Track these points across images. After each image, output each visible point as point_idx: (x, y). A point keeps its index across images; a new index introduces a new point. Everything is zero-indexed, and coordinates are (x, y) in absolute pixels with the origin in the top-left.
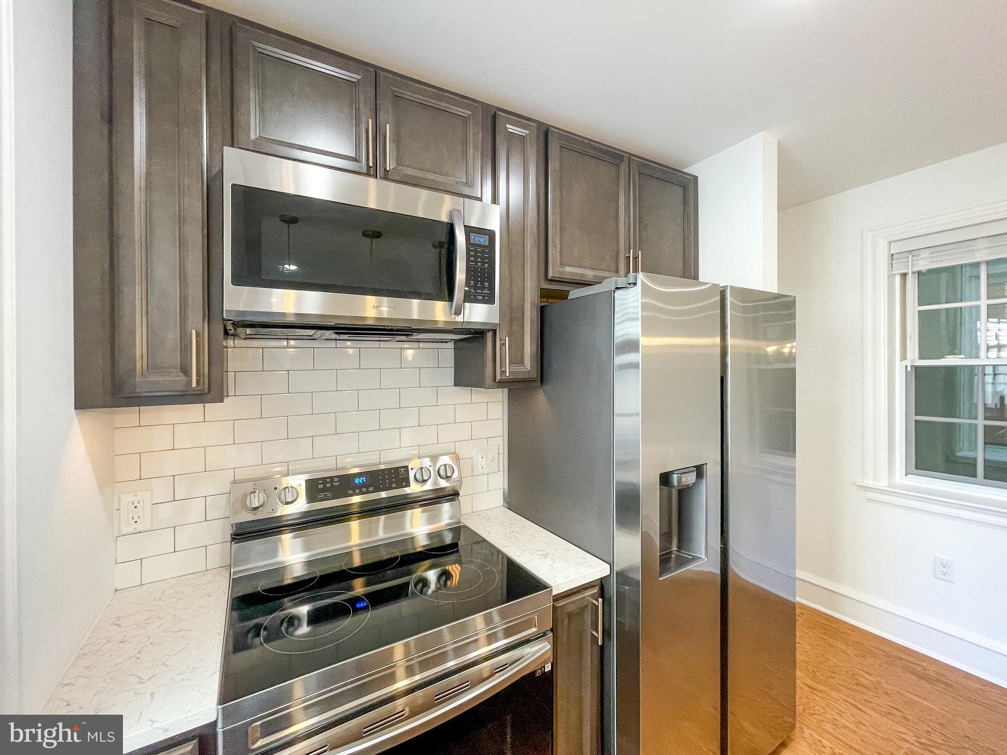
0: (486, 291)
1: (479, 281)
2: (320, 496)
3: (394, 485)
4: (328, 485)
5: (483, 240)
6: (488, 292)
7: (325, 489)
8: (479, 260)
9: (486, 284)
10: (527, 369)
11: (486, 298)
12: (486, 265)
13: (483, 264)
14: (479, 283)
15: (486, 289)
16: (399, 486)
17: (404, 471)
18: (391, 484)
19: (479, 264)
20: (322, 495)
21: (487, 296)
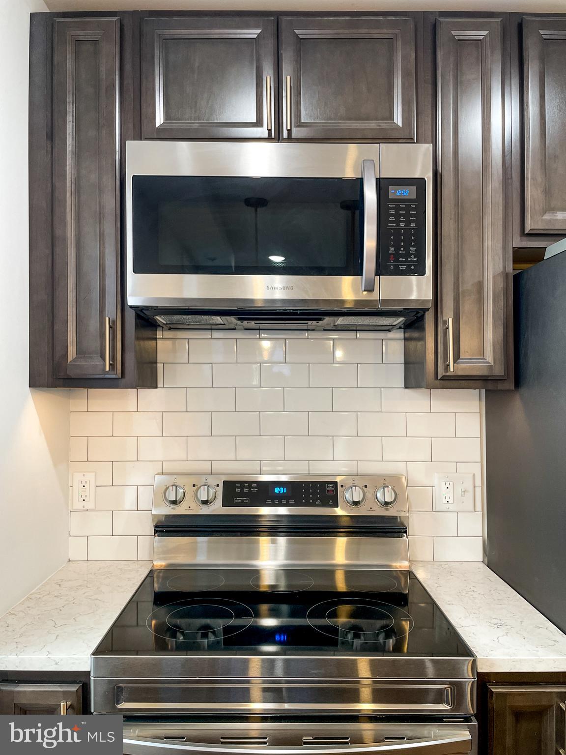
0: (413, 259)
1: (402, 246)
2: (236, 501)
3: (318, 502)
4: (246, 490)
5: (408, 193)
6: (415, 259)
7: (242, 494)
8: (402, 219)
9: (413, 249)
10: (489, 363)
11: (413, 267)
12: (413, 225)
13: (407, 223)
14: (402, 249)
15: (413, 256)
16: (325, 504)
17: (333, 487)
18: (315, 501)
19: (402, 225)
20: (239, 500)
21: (414, 265)
